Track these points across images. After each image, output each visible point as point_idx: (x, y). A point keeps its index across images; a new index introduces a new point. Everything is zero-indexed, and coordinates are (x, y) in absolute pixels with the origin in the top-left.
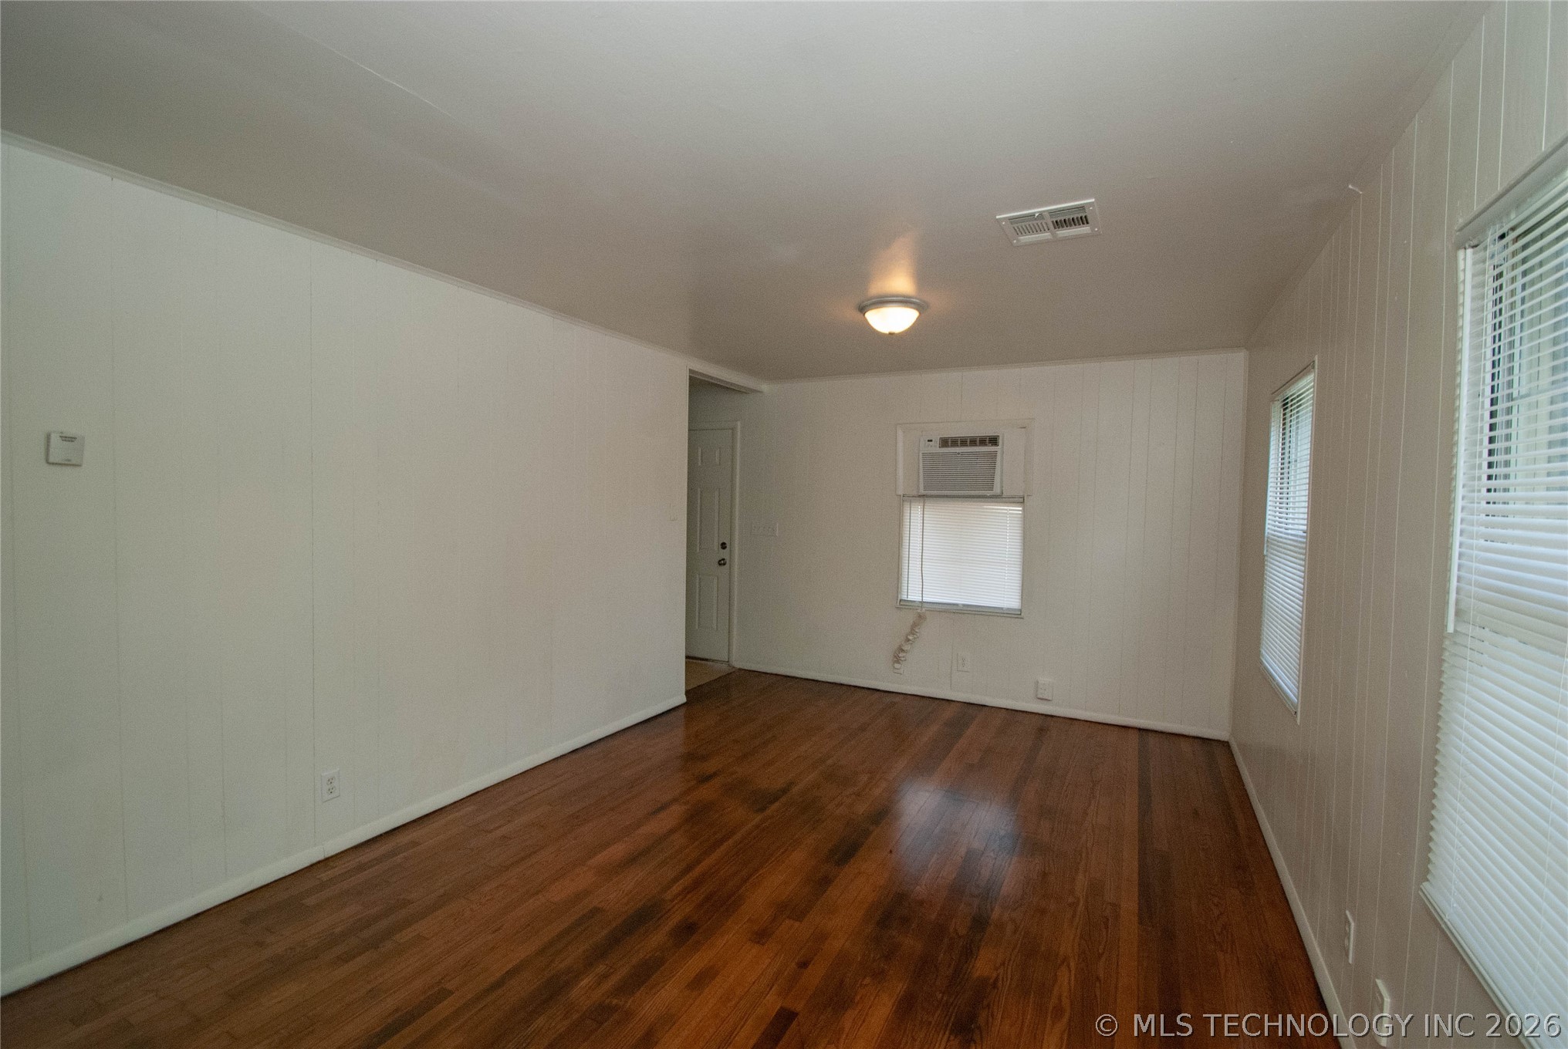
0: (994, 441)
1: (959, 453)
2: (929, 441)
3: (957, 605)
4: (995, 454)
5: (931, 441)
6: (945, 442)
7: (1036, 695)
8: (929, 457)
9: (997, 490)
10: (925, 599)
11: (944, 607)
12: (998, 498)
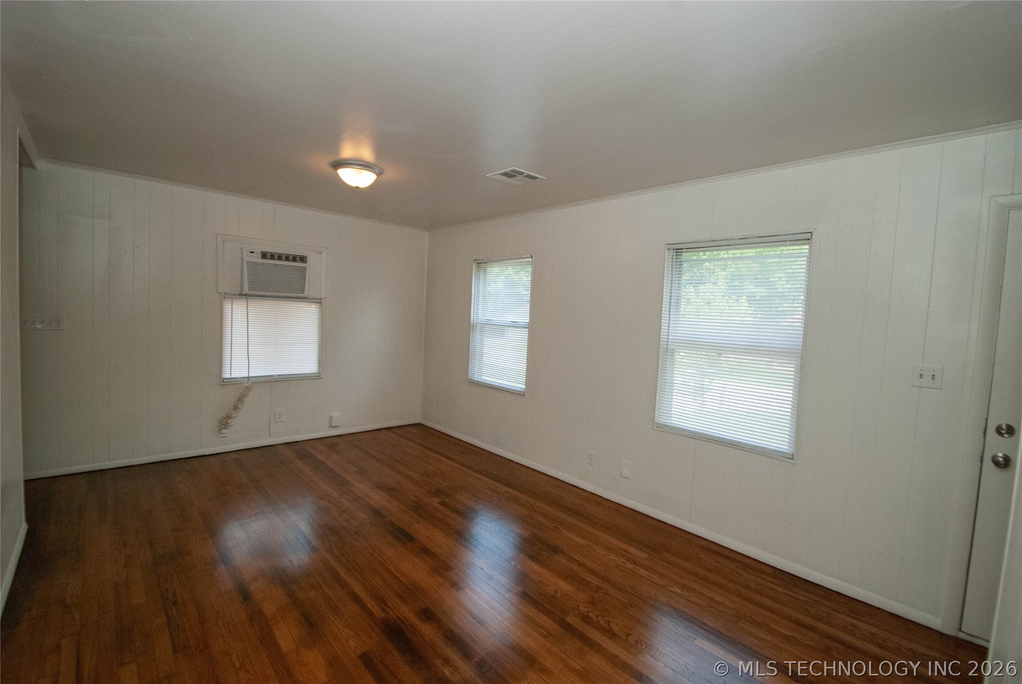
0: (303, 259)
1: (278, 265)
2: (251, 252)
3: (273, 376)
4: (304, 270)
5: (253, 252)
6: (264, 255)
7: (331, 425)
8: (252, 266)
9: (306, 294)
10: (251, 375)
11: (265, 379)
12: (305, 299)
